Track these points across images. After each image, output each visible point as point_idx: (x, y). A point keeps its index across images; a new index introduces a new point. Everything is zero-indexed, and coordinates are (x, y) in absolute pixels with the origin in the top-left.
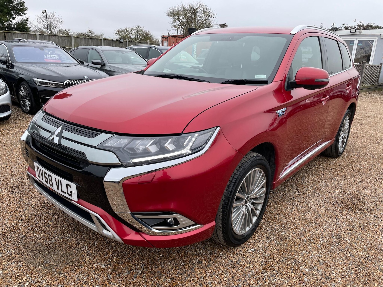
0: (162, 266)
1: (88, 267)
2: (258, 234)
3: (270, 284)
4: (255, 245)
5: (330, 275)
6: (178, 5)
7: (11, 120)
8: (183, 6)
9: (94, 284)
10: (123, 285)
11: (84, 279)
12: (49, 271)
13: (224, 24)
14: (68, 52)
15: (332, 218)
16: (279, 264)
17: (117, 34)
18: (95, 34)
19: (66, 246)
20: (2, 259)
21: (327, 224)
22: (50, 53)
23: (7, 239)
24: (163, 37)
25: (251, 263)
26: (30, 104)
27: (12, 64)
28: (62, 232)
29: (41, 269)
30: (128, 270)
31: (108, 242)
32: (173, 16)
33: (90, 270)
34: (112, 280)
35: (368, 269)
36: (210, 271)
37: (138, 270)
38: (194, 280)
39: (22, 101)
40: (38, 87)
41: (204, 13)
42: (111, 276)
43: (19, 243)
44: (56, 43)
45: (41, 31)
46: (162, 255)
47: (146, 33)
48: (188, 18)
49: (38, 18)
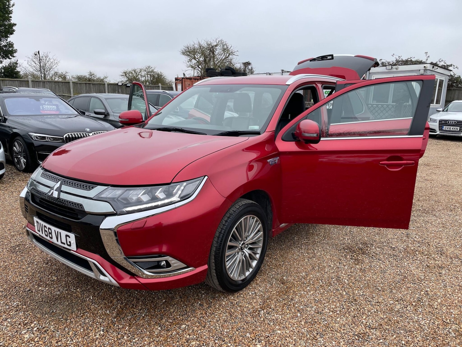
0: (165, 309)
1: (93, 313)
2: (261, 279)
3: (265, 320)
4: (256, 289)
5: (323, 310)
6: (194, 42)
7: (5, 180)
8: (199, 43)
9: (99, 326)
10: (126, 326)
11: (89, 323)
12: (56, 318)
13: (248, 62)
14: (67, 102)
15: (335, 262)
16: (276, 304)
17: (123, 76)
18: (98, 76)
19: (71, 297)
20: (10, 310)
21: (329, 268)
22: (47, 104)
23: (12, 293)
24: (177, 79)
25: (250, 303)
26: (25, 161)
27: (4, 117)
28: (67, 285)
29: (48, 317)
30: (131, 314)
31: (113, 292)
32: (188, 55)
33: (95, 316)
34: (116, 323)
35: (360, 305)
36: (210, 312)
37: (141, 314)
38: (194, 319)
39: (16, 159)
40: (34, 142)
41: (224, 50)
42: (115, 319)
43: (25, 296)
44: (51, 90)
45: (33, 75)
46: (165, 301)
47: (158, 74)
48: (205, 57)
49: (28, 59)
